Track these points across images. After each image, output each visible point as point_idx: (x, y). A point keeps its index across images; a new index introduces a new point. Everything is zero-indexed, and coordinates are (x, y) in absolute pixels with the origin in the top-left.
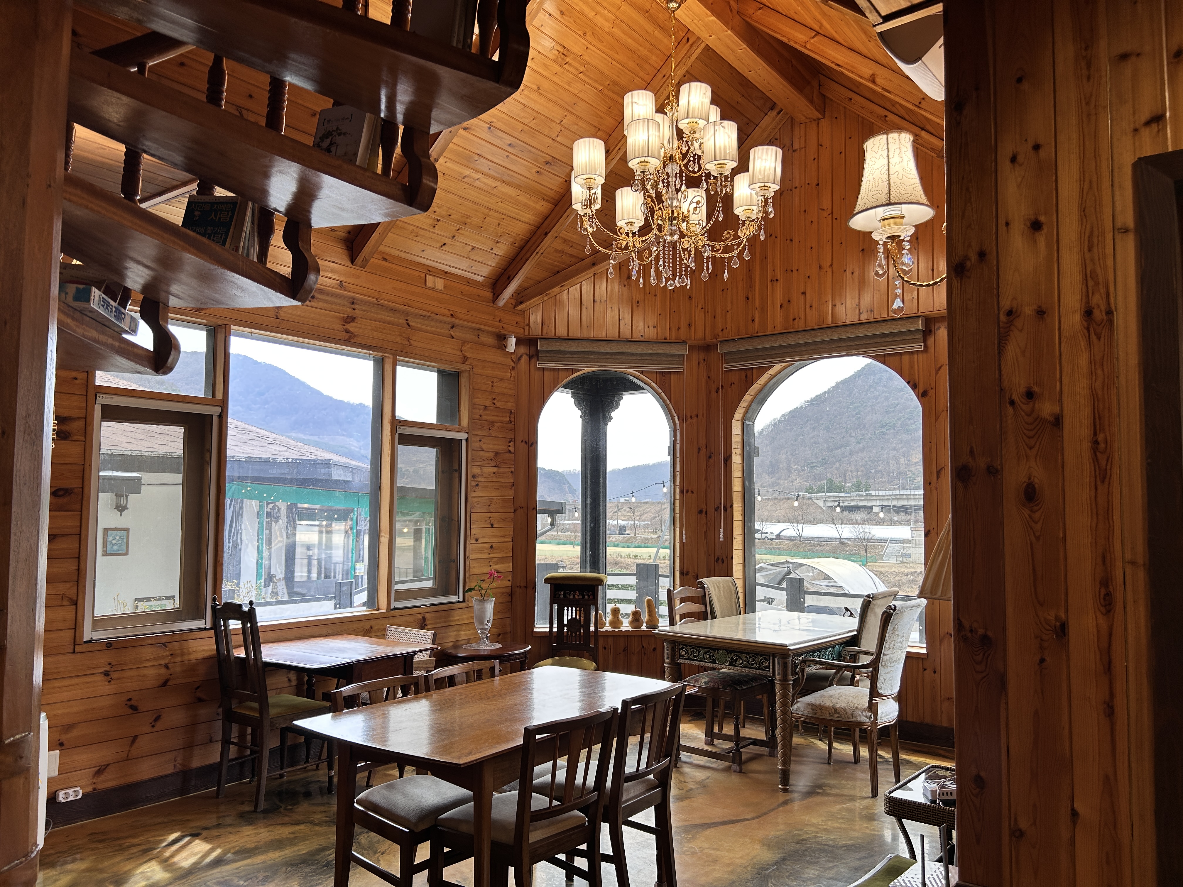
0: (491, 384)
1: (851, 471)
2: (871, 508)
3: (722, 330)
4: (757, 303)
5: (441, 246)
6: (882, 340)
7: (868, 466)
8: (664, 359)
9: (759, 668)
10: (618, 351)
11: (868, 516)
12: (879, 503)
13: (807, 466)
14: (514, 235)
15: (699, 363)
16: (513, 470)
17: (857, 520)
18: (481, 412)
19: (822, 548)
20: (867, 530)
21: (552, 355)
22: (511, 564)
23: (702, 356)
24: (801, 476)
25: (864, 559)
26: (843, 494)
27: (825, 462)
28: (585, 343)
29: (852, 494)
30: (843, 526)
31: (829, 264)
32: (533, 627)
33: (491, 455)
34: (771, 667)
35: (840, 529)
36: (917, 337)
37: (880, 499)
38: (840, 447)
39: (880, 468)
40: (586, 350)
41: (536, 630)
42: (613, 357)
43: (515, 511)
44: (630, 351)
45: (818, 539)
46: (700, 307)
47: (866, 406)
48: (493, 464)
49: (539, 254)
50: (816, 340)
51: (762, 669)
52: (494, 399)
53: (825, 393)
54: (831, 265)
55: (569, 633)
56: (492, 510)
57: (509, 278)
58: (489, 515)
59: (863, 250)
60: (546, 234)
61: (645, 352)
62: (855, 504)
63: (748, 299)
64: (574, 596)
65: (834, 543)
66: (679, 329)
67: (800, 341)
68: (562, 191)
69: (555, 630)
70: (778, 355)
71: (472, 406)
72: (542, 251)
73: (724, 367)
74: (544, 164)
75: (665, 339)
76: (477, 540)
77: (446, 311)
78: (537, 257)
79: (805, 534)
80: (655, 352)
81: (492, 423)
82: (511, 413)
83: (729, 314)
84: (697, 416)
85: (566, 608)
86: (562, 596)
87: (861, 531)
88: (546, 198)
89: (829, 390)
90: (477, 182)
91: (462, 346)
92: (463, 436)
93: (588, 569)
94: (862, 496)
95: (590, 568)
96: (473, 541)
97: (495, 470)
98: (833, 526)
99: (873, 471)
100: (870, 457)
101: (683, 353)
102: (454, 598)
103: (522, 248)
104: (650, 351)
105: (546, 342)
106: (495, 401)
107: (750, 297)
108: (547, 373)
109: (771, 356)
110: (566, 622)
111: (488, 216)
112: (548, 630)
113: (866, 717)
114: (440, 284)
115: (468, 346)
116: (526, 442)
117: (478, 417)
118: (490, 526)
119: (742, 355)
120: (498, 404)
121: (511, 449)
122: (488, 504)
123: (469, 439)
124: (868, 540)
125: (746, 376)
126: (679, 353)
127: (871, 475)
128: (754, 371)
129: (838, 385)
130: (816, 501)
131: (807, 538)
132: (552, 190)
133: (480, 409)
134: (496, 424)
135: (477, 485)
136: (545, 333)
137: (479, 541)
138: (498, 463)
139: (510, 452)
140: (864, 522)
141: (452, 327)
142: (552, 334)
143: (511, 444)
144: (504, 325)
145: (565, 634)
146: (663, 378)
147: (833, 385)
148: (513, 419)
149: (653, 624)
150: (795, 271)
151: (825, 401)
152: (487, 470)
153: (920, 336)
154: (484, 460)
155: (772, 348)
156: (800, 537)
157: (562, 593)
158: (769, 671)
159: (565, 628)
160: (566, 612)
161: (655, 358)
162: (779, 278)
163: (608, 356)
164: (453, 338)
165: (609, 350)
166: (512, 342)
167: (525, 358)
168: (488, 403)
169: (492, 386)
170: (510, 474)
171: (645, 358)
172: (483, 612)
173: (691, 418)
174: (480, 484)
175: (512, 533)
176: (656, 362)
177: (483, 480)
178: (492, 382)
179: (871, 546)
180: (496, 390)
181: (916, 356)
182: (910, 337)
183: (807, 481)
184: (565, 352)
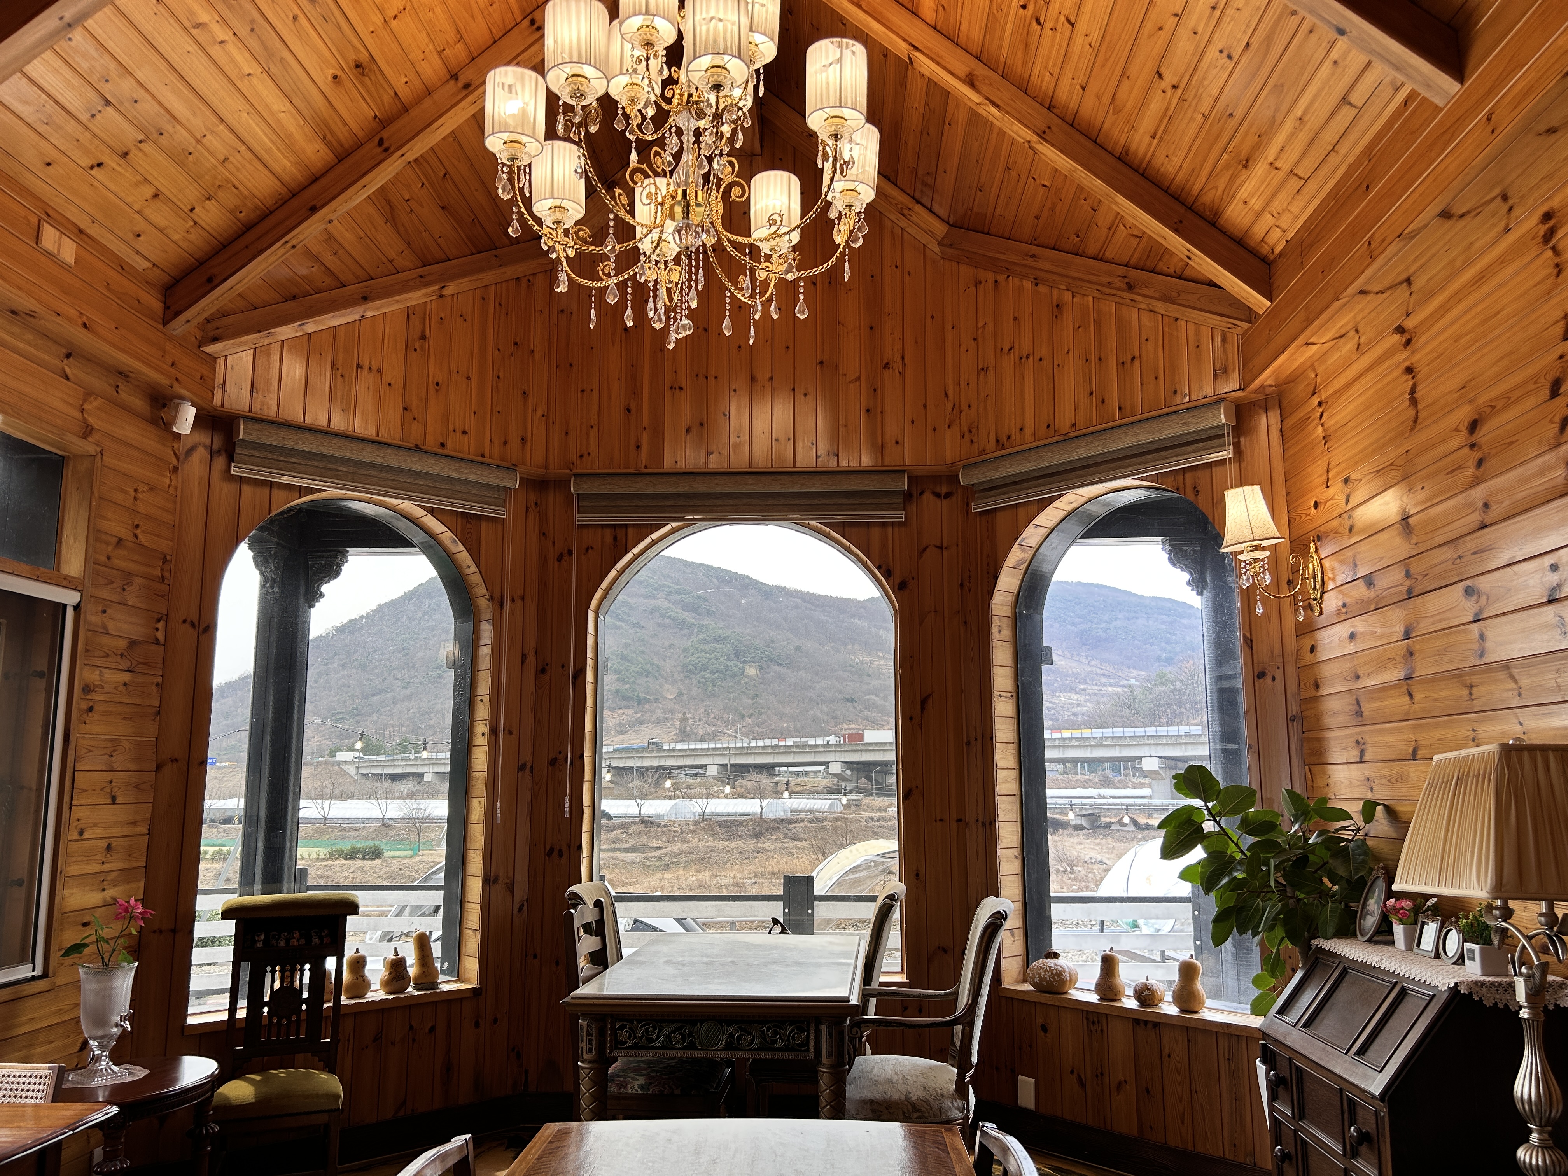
0: (132, 493)
1: (393, 726)
2: (421, 775)
3: (581, 456)
4: (646, 422)
5: (92, 167)
6: (844, 501)
7: (416, 720)
8: (474, 491)
9: (787, 1048)
10: (396, 465)
11: (418, 787)
12: (432, 769)
13: (331, 718)
14: (246, 193)
15: (527, 509)
16: (160, 680)
17: (402, 793)
18: (110, 549)
19: (356, 834)
20: (422, 807)
21: (264, 454)
22: (142, 884)
23: (533, 498)
24: (321, 732)
25: (416, 846)
26: (383, 758)
27: (357, 713)
28: (335, 441)
29: (396, 757)
30: (389, 801)
31: (768, 375)
32: (186, 1016)
33: (122, 644)
34: (812, 1043)
35: (384, 806)
36: (895, 501)
37: (433, 764)
38: (380, 693)
39: (432, 722)
40: (337, 454)
41: (190, 1021)
42: (384, 475)
43: (158, 768)
44: (418, 468)
45: (350, 821)
46: (539, 412)
47: (416, 639)
48: (125, 664)
49: (289, 245)
50: (744, 490)
51: (792, 1049)
52: (137, 526)
53: (362, 617)
54: (772, 378)
55: (275, 1020)
56: (116, 766)
57: (210, 280)
58: (108, 776)
59: (821, 363)
60: (314, 210)
61: (446, 474)
62: (399, 770)
63: (629, 410)
64: (288, 941)
65: (374, 826)
66: (505, 443)
67: (718, 490)
68: (360, 134)
69: (241, 1014)
70: (674, 509)
71: (95, 536)
72: (294, 242)
73: (578, 518)
74: (352, 64)
75: (483, 456)
76: (81, 833)
77: (73, 313)
78: (282, 250)
79: (333, 814)
80: (462, 477)
81: (128, 575)
82: (165, 561)
83: (593, 433)
84: (523, 598)
85: (269, 969)
86: (260, 945)
87: (415, 806)
88: (329, 137)
89: (368, 613)
90: (217, 47)
91: (84, 401)
92: (70, 598)
93: (258, 887)
94: (410, 760)
95: (263, 883)
96: (75, 835)
97: (127, 677)
98: (373, 801)
99: (423, 726)
100: (420, 708)
101: (510, 485)
102: (24, 972)
103: (248, 227)
104: (455, 475)
105: (258, 426)
106: (138, 531)
107: (633, 407)
108: (247, 489)
109: (662, 509)
110: (267, 998)
111: (213, 132)
112: (225, 1016)
113: (958, 1109)
114: (68, 251)
115: (95, 404)
116: (193, 624)
117: (103, 559)
118: (109, 801)
119: (613, 502)
120: (142, 538)
121: (160, 635)
122: (108, 751)
123: (82, 606)
124: (422, 820)
125: (615, 538)
126: (504, 484)
127: (419, 731)
128: (630, 531)
129: (381, 608)
130: (344, 767)
131: (335, 820)
132: (345, 124)
133: (108, 544)
134: (138, 581)
135: (91, 709)
136: (256, 407)
137: (86, 835)
138: (135, 663)
139: (157, 642)
140: (412, 796)
141: (68, 356)
142: (271, 411)
143: (160, 625)
144: (179, 376)
145: (265, 1022)
146: (469, 526)
147: (375, 608)
148: (166, 574)
149: (427, 979)
150: (711, 379)
151: (362, 628)
152: (108, 675)
153: (900, 500)
154: (107, 655)
155: (665, 496)
156: (326, 818)
157: (262, 937)
158: (808, 1050)
159: (266, 1010)
160: (268, 977)
161: (458, 488)
162: (684, 386)
163: (373, 473)
164: (67, 378)
165: (380, 461)
166: (188, 414)
167: (201, 454)
168: (125, 533)
169: (135, 499)
170: (154, 687)
171: (442, 486)
172: (107, 997)
173: (513, 600)
174: (96, 708)
175: (148, 816)
176: (460, 496)
177: (102, 698)
178: (136, 490)
179: (425, 828)
180: (141, 507)
181: (890, 530)
182: (885, 500)
183: (330, 739)
184: (290, 452)
